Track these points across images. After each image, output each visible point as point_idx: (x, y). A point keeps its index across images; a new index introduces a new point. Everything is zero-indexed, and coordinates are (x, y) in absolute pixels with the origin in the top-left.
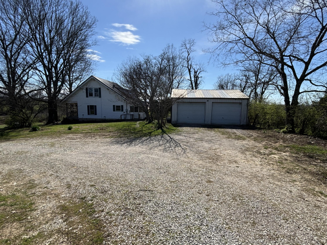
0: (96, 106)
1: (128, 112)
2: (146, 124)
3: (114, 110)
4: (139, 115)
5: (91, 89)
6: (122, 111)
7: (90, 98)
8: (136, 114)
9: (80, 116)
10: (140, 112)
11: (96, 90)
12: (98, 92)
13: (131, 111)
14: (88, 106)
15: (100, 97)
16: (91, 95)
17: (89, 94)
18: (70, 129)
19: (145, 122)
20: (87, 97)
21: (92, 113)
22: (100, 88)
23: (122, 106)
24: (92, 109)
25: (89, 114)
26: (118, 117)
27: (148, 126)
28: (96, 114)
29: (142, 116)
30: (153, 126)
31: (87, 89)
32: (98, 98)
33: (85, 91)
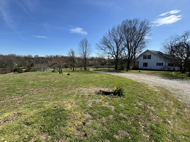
0: (147, 63)
1: (166, 66)
2: (180, 74)
3: (157, 65)
4: (174, 68)
5: (146, 56)
6: (162, 65)
7: (145, 60)
8: (172, 68)
9: (139, 67)
10: (175, 66)
11: (148, 56)
12: (149, 57)
13: (168, 66)
14: (144, 63)
15: (150, 59)
16: (146, 58)
17: (145, 58)
18: (140, 72)
19: (179, 72)
20: (144, 59)
21: (145, 66)
22: (150, 55)
23: (163, 63)
24: (145, 64)
25: (143, 66)
26: (160, 69)
27: (181, 74)
28: (147, 67)
29: (177, 69)
30: (186, 75)
31: (144, 55)
32: (149, 60)
33: (143, 56)
